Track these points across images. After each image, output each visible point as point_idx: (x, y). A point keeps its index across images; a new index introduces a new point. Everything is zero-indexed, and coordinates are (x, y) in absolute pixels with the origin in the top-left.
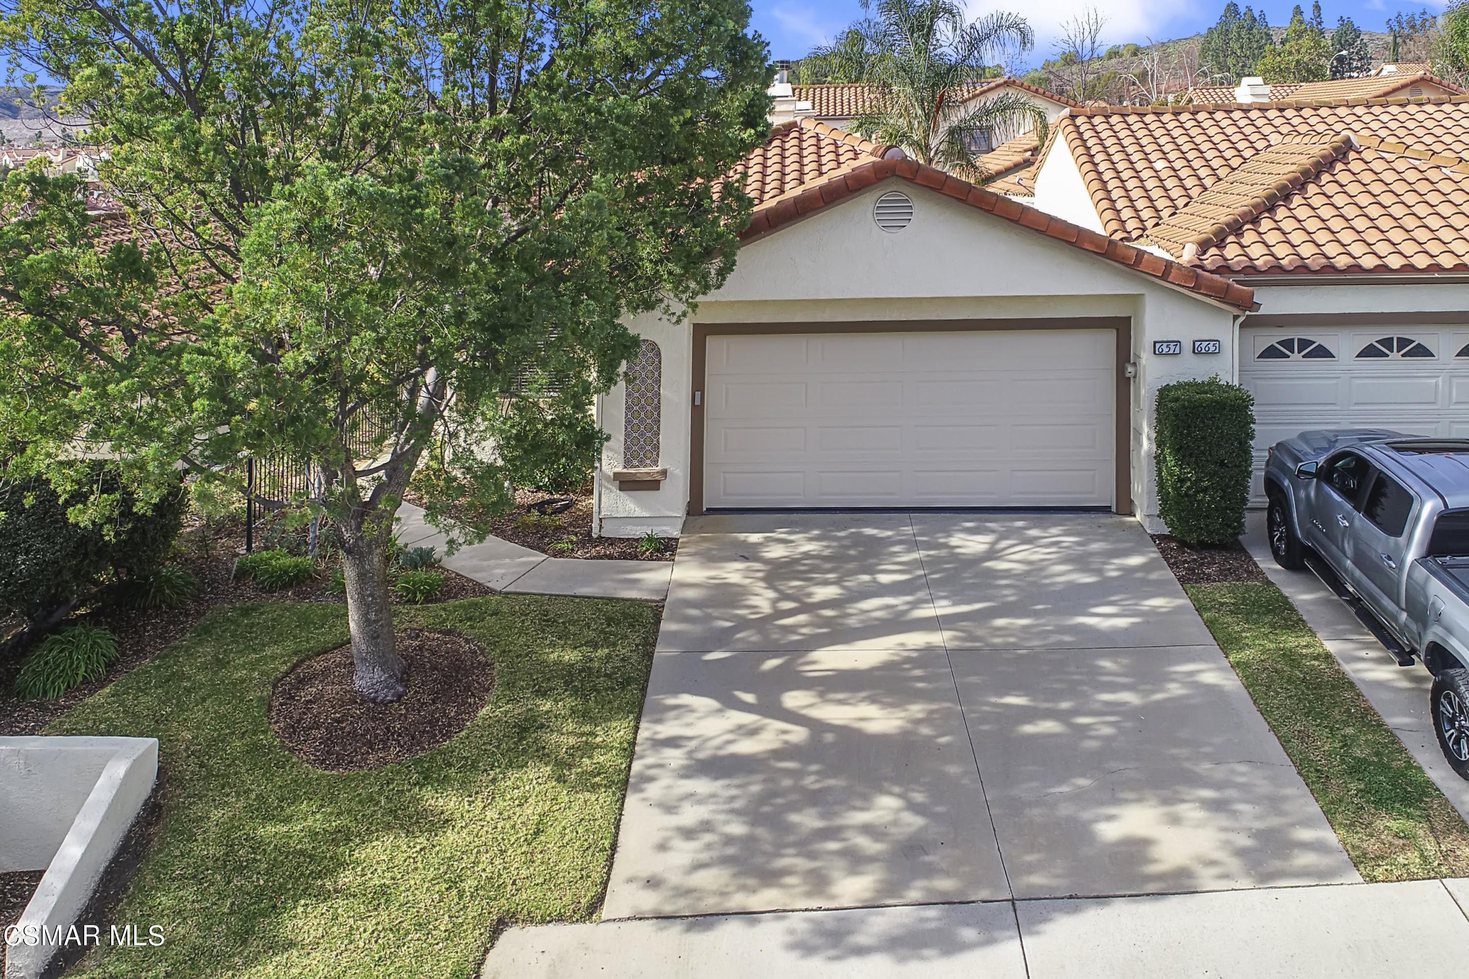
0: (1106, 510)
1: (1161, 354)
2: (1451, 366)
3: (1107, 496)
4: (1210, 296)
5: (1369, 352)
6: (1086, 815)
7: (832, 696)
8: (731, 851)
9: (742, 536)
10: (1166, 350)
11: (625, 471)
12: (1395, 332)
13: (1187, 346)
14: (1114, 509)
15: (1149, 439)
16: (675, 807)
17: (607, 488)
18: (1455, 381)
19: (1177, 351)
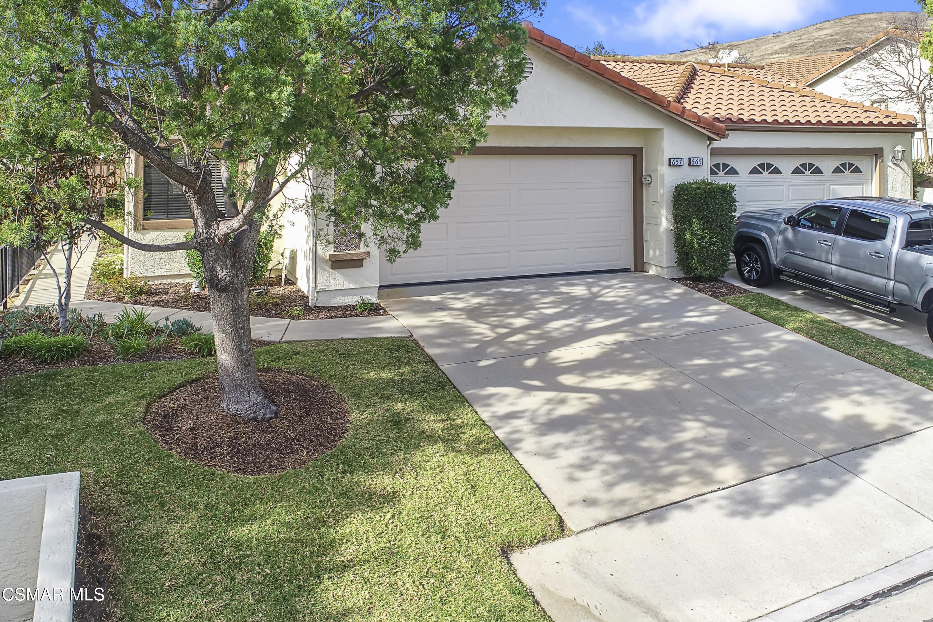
0: (627, 270)
1: (674, 166)
2: (789, 180)
3: (627, 261)
4: (704, 128)
5: (754, 171)
6: (811, 409)
7: (590, 374)
8: (623, 471)
9: (424, 298)
10: (676, 163)
11: (336, 253)
12: (765, 160)
13: (686, 161)
14: (632, 269)
15: (667, 219)
16: (552, 454)
17: (322, 268)
18: (791, 187)
19: (682, 164)
